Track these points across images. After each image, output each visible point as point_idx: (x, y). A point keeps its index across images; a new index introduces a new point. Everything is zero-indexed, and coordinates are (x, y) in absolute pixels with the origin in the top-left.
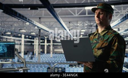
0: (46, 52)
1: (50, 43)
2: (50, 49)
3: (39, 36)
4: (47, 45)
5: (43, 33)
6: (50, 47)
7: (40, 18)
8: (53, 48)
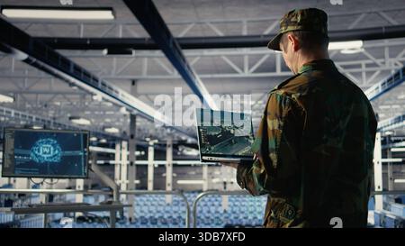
2: (165, 177)
4: (156, 166)
5: (142, 128)
6: (165, 172)
7: (134, 82)
8: (175, 175)
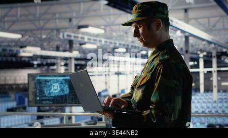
0: (202, 88)
1: (211, 67)
2: (212, 81)
3: (187, 52)
4: (206, 72)
5: (194, 44)
6: (212, 76)
7: (186, 11)
8: (219, 78)
